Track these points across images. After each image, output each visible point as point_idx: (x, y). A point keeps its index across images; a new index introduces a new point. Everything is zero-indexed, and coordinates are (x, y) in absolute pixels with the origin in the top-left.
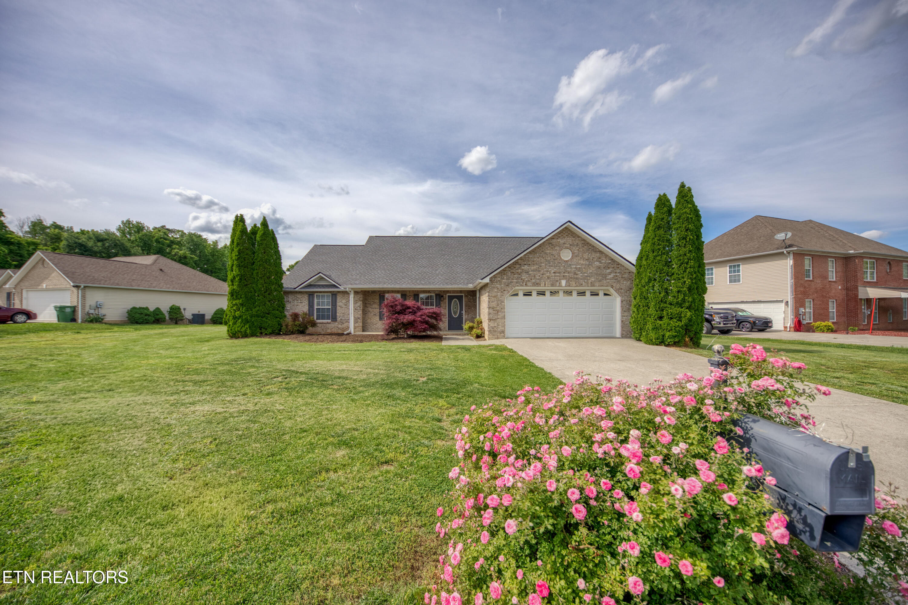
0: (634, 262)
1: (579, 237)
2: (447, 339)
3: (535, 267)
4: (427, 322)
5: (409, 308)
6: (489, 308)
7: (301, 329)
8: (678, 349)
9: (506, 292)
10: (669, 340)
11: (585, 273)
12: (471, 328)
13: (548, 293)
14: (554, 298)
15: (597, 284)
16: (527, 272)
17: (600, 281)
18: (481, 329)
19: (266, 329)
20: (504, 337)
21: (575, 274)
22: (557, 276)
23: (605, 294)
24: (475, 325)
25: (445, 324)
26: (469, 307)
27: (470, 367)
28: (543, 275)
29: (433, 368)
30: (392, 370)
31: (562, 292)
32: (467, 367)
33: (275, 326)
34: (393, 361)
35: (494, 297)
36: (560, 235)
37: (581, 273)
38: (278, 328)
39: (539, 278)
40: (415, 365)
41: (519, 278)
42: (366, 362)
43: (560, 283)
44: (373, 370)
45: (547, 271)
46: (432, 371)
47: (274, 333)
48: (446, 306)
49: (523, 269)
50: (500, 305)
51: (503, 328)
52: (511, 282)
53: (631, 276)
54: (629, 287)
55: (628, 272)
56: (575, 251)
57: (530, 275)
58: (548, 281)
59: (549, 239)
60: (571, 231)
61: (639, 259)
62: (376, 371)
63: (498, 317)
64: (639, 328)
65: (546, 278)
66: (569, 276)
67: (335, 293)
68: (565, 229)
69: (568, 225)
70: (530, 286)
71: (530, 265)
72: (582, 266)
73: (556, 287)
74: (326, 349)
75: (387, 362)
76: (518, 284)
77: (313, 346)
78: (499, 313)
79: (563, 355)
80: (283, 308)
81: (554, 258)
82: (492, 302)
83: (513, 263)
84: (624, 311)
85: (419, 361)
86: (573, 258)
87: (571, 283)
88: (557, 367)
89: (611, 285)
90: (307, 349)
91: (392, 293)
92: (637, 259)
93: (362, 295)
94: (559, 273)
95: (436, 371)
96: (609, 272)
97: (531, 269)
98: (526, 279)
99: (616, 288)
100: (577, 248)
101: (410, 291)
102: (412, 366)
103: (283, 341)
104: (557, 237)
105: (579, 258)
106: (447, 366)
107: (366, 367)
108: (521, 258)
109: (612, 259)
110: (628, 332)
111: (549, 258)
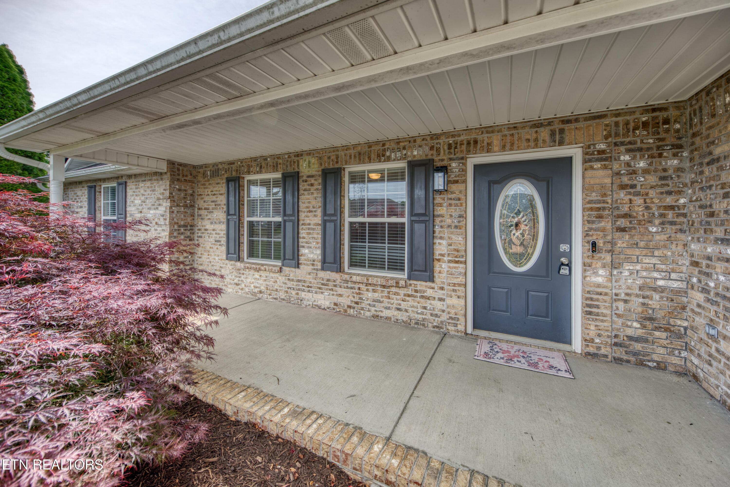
25: (454, 301)
26: (622, 223)
48: (463, 216)
67: (124, 180)
91: (260, 172)
93: (168, 183)
101: (309, 160)
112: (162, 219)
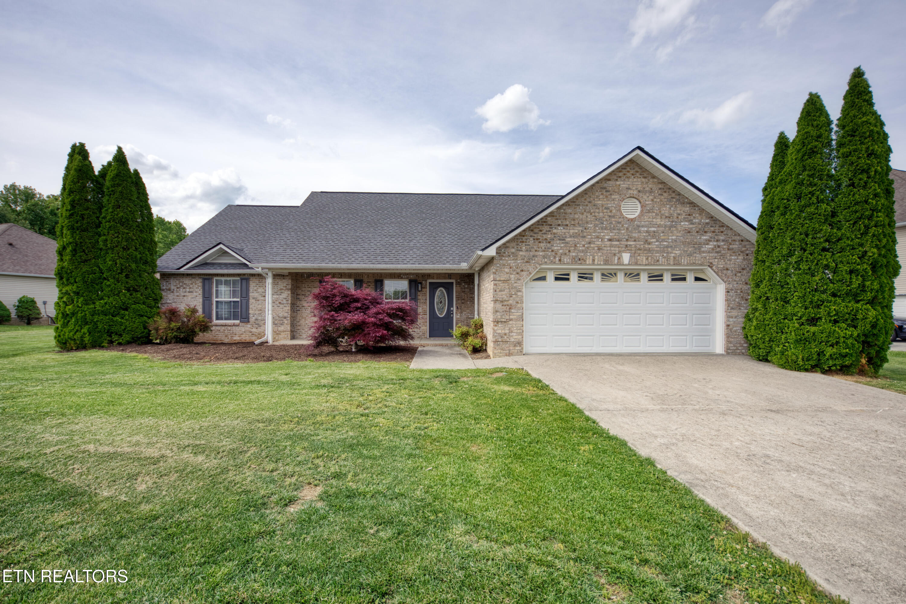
0: (755, 224)
1: (654, 177)
2: (425, 353)
3: (577, 230)
4: (387, 326)
5: (357, 300)
6: (495, 301)
7: (182, 335)
8: (849, 378)
9: (524, 273)
10: (831, 363)
11: (663, 240)
12: (465, 336)
13: (597, 276)
15: (684, 260)
16: (562, 239)
17: (690, 255)
18: (482, 338)
19: (121, 335)
20: (521, 353)
21: (646, 242)
22: (615, 246)
23: (697, 279)
24: (471, 331)
25: (424, 328)
26: (463, 301)
27: (450, 438)
28: (590, 243)
29: (358, 445)
30: (249, 454)
31: (623, 275)
32: (442, 438)
33: (138, 330)
34: (276, 417)
35: (505, 281)
36: (621, 174)
37: (657, 241)
38: (143, 332)
39: (583, 248)
40: (321, 432)
41: (549, 248)
42: (206, 424)
43: (619, 259)
44: (195, 453)
45: (598, 237)
46: (350, 454)
47: (136, 341)
48: (426, 299)
49: (554, 234)
50: (514, 296)
51: (520, 337)
52: (533, 256)
53: (748, 247)
54: (743, 266)
55: (742, 241)
56: (647, 203)
57: (567, 243)
58: (599, 254)
59: (601, 180)
60: (643, 165)
61: (766, 215)
62: (200, 458)
63: (511, 317)
64: (767, 339)
65: (596, 248)
66: (636, 247)
67: (246, 277)
68: (631, 161)
69: (637, 154)
70: (568, 264)
71: (567, 225)
72: (659, 229)
73: (612, 265)
74: (175, 379)
75: (258, 421)
76: (546, 260)
77: (166, 371)
78: (513, 311)
79: (646, 396)
80: (157, 299)
81: (610, 214)
82: (501, 291)
83: (538, 221)
84: (732, 308)
85: (337, 418)
86: (642, 215)
87: (639, 258)
88: (656, 437)
89: (709, 262)
90: (140, 378)
91: (341, 278)
92: (761, 216)
93: (290, 281)
94: (618, 241)
95: (361, 456)
96: (706, 240)
97: (569, 233)
98: (561, 251)
99: (718, 268)
100: (651, 197)
101: (368, 275)
102: (311, 435)
103: (134, 358)
104: (616, 178)
105: (654, 214)
106: (396, 434)
107: (187, 444)
108: (551, 213)
109: (712, 217)
110: (742, 346)
111: (601, 214)
112: (284, 301)
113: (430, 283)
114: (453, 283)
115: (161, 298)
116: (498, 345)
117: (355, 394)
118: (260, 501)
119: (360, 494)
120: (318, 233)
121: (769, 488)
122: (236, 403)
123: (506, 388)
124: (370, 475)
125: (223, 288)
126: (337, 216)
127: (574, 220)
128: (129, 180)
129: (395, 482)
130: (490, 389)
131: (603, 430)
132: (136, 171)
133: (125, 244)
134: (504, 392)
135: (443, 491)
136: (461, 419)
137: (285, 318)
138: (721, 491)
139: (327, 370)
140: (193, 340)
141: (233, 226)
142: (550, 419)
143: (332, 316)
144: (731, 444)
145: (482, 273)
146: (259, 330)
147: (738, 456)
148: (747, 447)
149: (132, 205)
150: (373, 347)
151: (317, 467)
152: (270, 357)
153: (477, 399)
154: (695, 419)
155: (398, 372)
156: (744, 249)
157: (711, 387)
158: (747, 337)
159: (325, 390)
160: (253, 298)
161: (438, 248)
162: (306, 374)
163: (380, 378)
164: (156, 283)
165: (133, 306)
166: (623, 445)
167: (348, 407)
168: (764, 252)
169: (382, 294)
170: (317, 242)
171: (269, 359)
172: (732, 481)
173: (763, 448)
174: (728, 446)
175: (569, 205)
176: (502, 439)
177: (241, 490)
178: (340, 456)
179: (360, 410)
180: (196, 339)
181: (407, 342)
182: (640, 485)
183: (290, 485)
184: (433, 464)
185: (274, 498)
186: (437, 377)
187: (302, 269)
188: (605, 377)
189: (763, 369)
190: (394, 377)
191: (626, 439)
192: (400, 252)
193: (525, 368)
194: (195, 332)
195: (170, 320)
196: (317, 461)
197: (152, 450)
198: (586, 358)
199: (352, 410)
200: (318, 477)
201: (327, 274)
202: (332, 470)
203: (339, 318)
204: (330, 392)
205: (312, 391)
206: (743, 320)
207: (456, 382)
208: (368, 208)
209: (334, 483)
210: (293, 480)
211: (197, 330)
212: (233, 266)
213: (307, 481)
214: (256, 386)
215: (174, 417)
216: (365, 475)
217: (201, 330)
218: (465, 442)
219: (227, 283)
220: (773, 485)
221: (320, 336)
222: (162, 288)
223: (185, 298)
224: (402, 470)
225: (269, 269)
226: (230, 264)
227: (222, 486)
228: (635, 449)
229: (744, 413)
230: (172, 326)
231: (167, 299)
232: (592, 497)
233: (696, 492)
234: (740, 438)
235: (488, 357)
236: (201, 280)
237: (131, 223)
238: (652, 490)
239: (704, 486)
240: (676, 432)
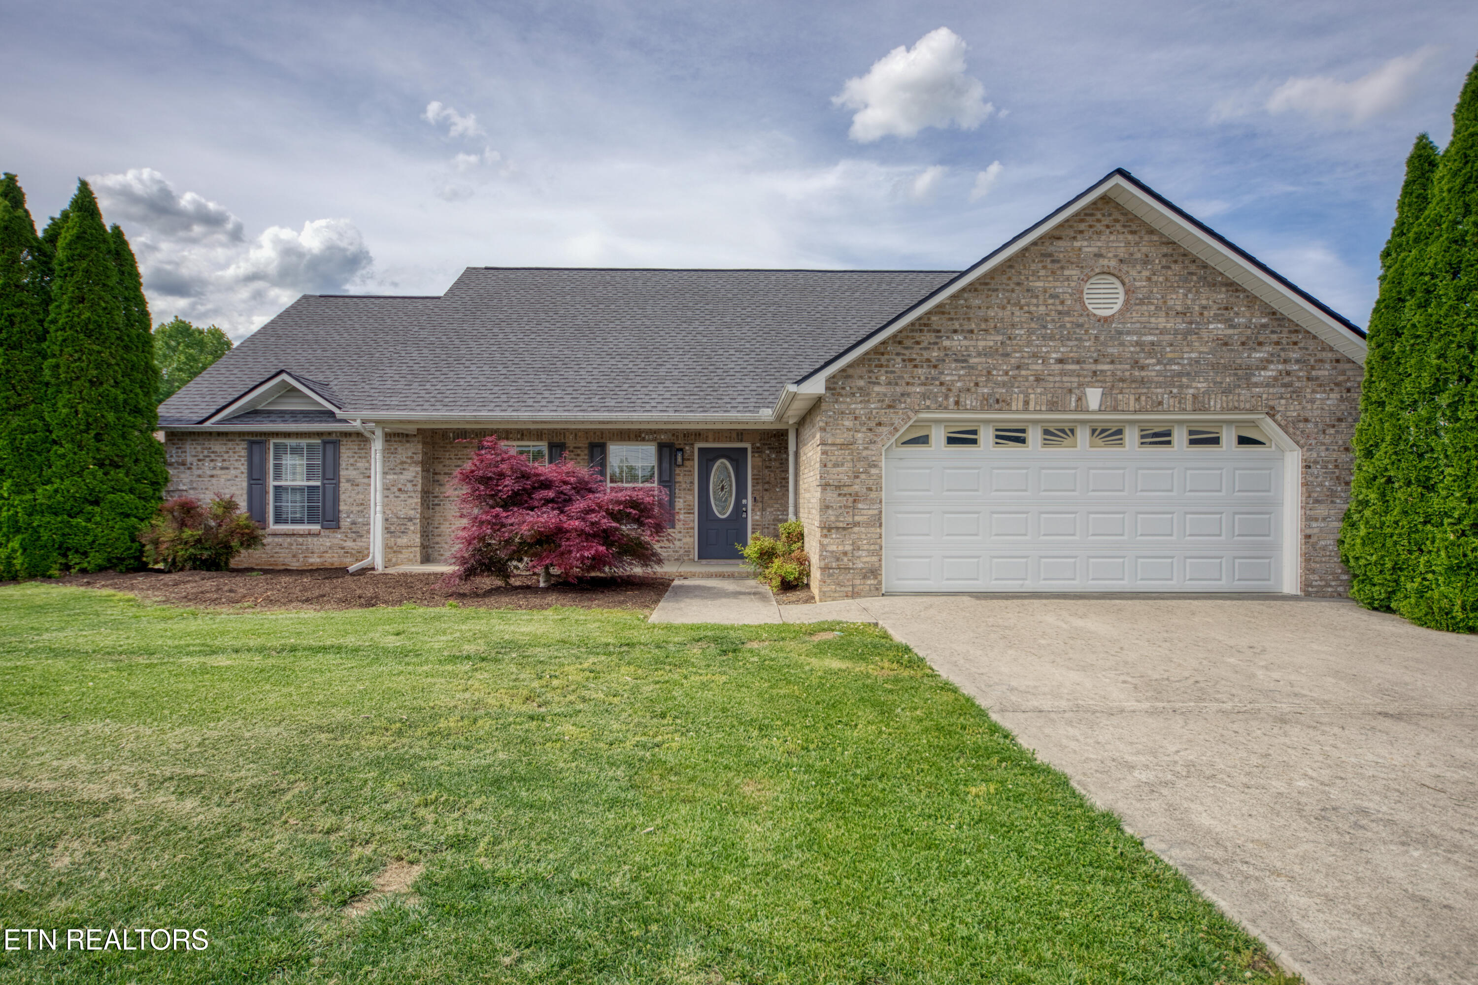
0: (1365, 327)
1: (1152, 231)
2: (684, 592)
3: (993, 340)
4: (606, 536)
5: (546, 485)
6: (825, 486)
7: (206, 555)
9: (884, 430)
11: (1171, 361)
12: (767, 556)
13: (1034, 436)
14: (1059, 452)
15: (1216, 402)
16: (962, 360)
17: (1227, 391)
18: (799, 560)
19: (85, 554)
20: (877, 591)
21: (1136, 364)
22: (1071, 373)
23: (1243, 441)
24: (780, 546)
25: (688, 540)
26: (766, 486)
27: (703, 766)
28: (1018, 367)
29: (511, 779)
30: (288, 796)
31: (1088, 432)
32: (687, 767)
33: (119, 544)
34: (359, 720)
35: (843, 446)
36: (1082, 226)
37: (1159, 363)
38: (130, 548)
39: (1006, 378)
40: (442, 752)
41: (933, 379)
42: (215, 734)
43: (1079, 399)
44: (182, 793)
45: (1035, 356)
46: (493, 799)
47: (116, 565)
48: (692, 483)
49: (945, 348)
50: (863, 476)
51: (875, 559)
52: (903, 395)
53: (1349, 373)
54: (1339, 414)
55: (1338, 361)
56: (1138, 284)
57: (972, 368)
58: (1039, 390)
59: (1041, 238)
60: (1129, 207)
61: (1387, 307)
62: (189, 804)
63: (857, 518)
64: (1389, 565)
65: (1032, 378)
66: (1114, 374)
67: (333, 438)
68: (1105, 199)
69: (1117, 185)
70: (973, 409)
71: (972, 331)
72: (1162, 337)
73: (1065, 411)
74: (176, 643)
75: (320, 729)
76: (928, 403)
77: (162, 625)
78: (860, 506)
79: (1124, 682)
80: (157, 483)
81: (1060, 308)
82: (836, 465)
83: (912, 324)
84: (1317, 501)
85: (480, 723)
86: (1128, 310)
87: (1120, 397)
88: (1131, 767)
89: (1267, 406)
90: (107, 639)
91: (522, 439)
92: (1376, 311)
93: (420, 446)
94: (1078, 362)
95: (513, 801)
96: (1261, 360)
97: (975, 347)
98: (959, 384)
99: (1286, 417)
100: (1146, 273)
101: (576, 433)
102: (421, 758)
103: (108, 599)
104: (1072, 234)
105: (1153, 308)
106: (595, 758)
107: (168, 774)
108: (940, 306)
109: (1274, 313)
110: (1337, 579)
111: (1042, 309)
112: (409, 485)
113: (700, 449)
114: (746, 449)
115: (166, 480)
116: (830, 575)
117: (526, 674)
118: (291, 895)
119: (497, 882)
120: (476, 351)
121: (1358, 879)
122: (285, 690)
123: (836, 664)
124: (525, 841)
125: (289, 461)
126: (514, 316)
127: (986, 320)
128: (103, 247)
129: (573, 858)
130: (801, 666)
131: (1021, 752)
132: (116, 229)
133: (95, 373)
134: (829, 672)
135: (669, 877)
136: (733, 726)
137: (410, 519)
138: (1253, 885)
139: (480, 626)
140: (227, 563)
141: (310, 337)
142: (916, 728)
143: (497, 516)
144: (1289, 784)
145: (801, 430)
146: (360, 544)
147: (1299, 811)
148: (1324, 792)
149: (108, 297)
150: (577, 577)
151: (422, 822)
152: (372, 598)
153: (771, 687)
154: (1220, 730)
155: (622, 629)
156: (1341, 378)
157: (1263, 663)
158: (1348, 561)
159: (467, 666)
160: (348, 481)
161: (716, 379)
162: (437, 632)
163: (583, 642)
164: (157, 450)
165: (110, 497)
166: (1058, 785)
167: (507, 701)
168: (1383, 384)
169: (603, 473)
170: (473, 368)
171: (371, 603)
172: (1279, 865)
173: (1357, 793)
174: (1282, 790)
175: (976, 290)
176: (809, 769)
177: (258, 870)
178: (471, 802)
179: (531, 708)
180: (233, 563)
181: (649, 570)
182: (1082, 870)
183: (359, 861)
184: (659, 821)
185: (323, 889)
186: (700, 640)
187: (442, 422)
188: (1043, 642)
189: (1379, 627)
190: (611, 640)
191: (1068, 771)
192: (638, 387)
193: (880, 623)
194: (231, 547)
195: (183, 524)
196: (422, 812)
197: (96, 787)
198: (1009, 602)
199: (514, 707)
200: (419, 846)
201: (492, 432)
202: (450, 830)
203: (510, 521)
204: (476, 670)
205: (441, 668)
206: (1341, 525)
207: (734, 651)
208: (578, 299)
209: (449, 858)
210: (368, 851)
211: (235, 543)
212: (308, 416)
213: (393, 854)
214: (332, 656)
215: (155, 720)
216: (514, 842)
217: (242, 544)
218: (731, 775)
219: (296, 451)
220: (1368, 873)
221: (474, 555)
222: (169, 460)
223: (214, 480)
224: (593, 832)
225: (377, 422)
226: (302, 412)
227: (220, 861)
228: (1083, 792)
229: (1326, 720)
230: (184, 536)
231: (178, 483)
232: (977, 894)
233: (1200, 886)
234: (1310, 772)
235: (811, 599)
236: (244, 445)
237: (106, 331)
238: (1105, 882)
239: (1218, 875)
240: (1177, 758)
